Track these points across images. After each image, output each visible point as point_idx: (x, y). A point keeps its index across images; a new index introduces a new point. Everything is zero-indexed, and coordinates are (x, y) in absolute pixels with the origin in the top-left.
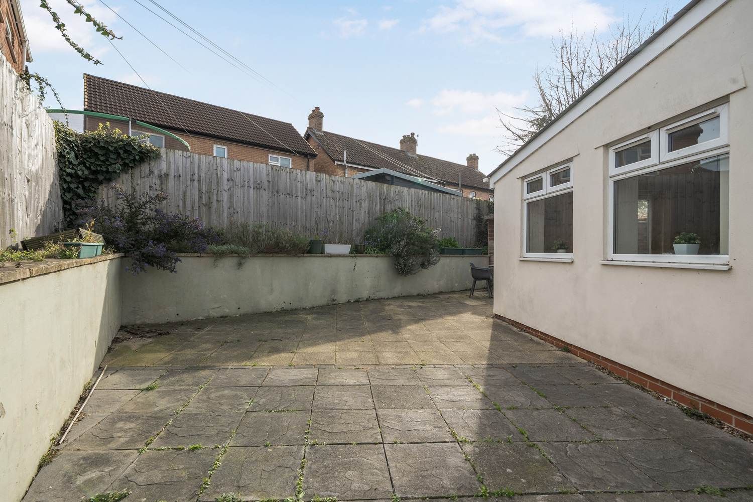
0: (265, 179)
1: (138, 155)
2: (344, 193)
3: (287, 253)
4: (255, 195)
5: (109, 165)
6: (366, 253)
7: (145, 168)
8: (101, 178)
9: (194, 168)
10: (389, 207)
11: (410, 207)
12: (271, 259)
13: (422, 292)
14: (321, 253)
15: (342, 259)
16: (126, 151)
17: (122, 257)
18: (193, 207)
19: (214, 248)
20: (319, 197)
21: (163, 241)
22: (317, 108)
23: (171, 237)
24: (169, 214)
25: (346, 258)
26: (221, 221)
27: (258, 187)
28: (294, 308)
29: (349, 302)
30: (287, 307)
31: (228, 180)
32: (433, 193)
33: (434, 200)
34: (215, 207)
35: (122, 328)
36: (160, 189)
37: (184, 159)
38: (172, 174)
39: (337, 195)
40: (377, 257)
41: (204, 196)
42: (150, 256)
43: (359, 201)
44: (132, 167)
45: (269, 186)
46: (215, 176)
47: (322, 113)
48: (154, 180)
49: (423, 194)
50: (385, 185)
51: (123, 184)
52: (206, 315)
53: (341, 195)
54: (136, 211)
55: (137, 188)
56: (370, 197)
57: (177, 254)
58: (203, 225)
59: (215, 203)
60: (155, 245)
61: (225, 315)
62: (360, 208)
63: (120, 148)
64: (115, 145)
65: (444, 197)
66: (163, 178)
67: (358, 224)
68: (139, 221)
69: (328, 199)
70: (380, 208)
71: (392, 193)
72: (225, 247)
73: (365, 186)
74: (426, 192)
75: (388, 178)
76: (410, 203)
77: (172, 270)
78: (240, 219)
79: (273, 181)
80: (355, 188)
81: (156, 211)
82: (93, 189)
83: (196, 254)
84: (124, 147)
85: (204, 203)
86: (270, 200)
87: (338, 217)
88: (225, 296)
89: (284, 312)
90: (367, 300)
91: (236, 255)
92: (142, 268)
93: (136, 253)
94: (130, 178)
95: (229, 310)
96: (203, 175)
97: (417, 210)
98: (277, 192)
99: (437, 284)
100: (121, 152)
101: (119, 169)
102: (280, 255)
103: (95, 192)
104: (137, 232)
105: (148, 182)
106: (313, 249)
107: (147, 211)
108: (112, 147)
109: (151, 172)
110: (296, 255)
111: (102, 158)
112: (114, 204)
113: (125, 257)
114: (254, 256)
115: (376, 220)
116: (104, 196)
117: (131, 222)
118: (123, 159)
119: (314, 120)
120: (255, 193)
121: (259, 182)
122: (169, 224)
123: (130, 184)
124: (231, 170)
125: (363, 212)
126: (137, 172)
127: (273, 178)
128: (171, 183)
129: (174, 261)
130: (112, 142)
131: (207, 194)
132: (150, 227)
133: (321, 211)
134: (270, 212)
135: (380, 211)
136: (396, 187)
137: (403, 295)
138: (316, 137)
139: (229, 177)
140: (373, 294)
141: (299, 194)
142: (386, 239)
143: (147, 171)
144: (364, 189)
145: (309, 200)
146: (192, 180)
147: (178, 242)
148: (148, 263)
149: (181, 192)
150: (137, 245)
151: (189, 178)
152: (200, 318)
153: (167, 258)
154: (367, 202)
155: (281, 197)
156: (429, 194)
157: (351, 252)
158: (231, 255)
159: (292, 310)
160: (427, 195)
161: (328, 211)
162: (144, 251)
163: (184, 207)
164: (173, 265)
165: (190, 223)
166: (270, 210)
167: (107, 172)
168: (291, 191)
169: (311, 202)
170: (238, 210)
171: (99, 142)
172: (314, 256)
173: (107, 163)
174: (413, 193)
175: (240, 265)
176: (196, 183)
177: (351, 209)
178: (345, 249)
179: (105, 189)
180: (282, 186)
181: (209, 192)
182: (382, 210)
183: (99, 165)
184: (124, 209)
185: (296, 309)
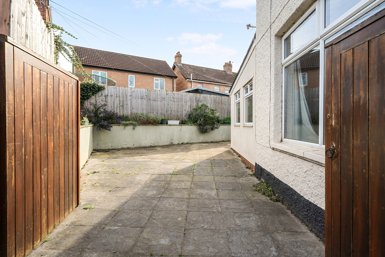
0: (144, 95)
1: (97, 89)
2: (179, 99)
3: (152, 124)
4: (141, 101)
5: (88, 93)
6: (187, 124)
7: (100, 93)
8: (85, 98)
9: (117, 92)
10: (200, 104)
11: (211, 103)
12: (146, 126)
13: (213, 141)
14: (167, 124)
15: (175, 126)
16: (93, 88)
17: (93, 126)
18: (117, 107)
19: (124, 122)
20: (167, 101)
21: (107, 120)
22: (179, 52)
23: (109, 119)
24: (109, 111)
25: (177, 126)
26: (127, 112)
27: (142, 98)
28: (155, 145)
29: (179, 144)
30: (152, 145)
31: (130, 96)
32: (222, 96)
33: (223, 99)
34: (125, 107)
35: (94, 150)
36: (105, 101)
37: (114, 89)
38: (109, 95)
39: (176, 100)
40: (191, 125)
41: (121, 103)
42: (102, 125)
43: (186, 102)
44: (95, 93)
45: (146, 97)
46: (125, 94)
47: (181, 55)
48: (103, 97)
49: (217, 97)
50: (198, 94)
51: (93, 100)
52: (122, 147)
53: (177, 99)
54: (97, 110)
55: (97, 101)
56: (191, 99)
57: (111, 125)
58: (121, 114)
59: (125, 105)
60: (104, 121)
61: (129, 147)
62: (186, 105)
63: (91, 87)
64: (90, 86)
65: (228, 98)
66: (106, 96)
67: (185, 112)
68: (98, 113)
69: (172, 101)
70: (196, 105)
71: (202, 97)
72: (128, 122)
73: (188, 95)
74: (219, 96)
75: (200, 91)
76: (211, 102)
77: (109, 130)
78: (135, 111)
79: (148, 96)
80: (184, 96)
81: (104, 110)
82: (83, 102)
83: (118, 125)
84: (93, 86)
85: (121, 105)
86: (147, 103)
87: (176, 109)
88: (129, 140)
89: (151, 147)
90: (187, 143)
91: (132, 125)
92: (100, 129)
93: (98, 124)
94: (95, 97)
95: (130, 145)
96: (120, 95)
97: (214, 105)
98: (150, 100)
99: (221, 138)
100: (92, 88)
101: (91, 95)
102: (149, 125)
103: (83, 103)
104: (98, 117)
105: (101, 98)
106: (163, 122)
107: (101, 109)
108: (89, 87)
109: (102, 95)
110: (155, 125)
111: (86, 91)
112: (90, 107)
113: (94, 126)
114: (139, 125)
115: (193, 109)
116: (86, 104)
117: (96, 114)
118: (92, 91)
119: (177, 58)
120: (141, 100)
121: (142, 96)
122: (108, 114)
123: (95, 99)
124: (131, 92)
125: (188, 106)
126: (97, 95)
127: (148, 94)
128: (109, 98)
129: (110, 127)
130: (89, 85)
131: (122, 102)
132: (102, 115)
133: (168, 107)
134: (147, 108)
135: (196, 106)
136: (204, 94)
137: (204, 142)
138: (178, 67)
139: (130, 95)
140: (190, 141)
141: (159, 100)
142: (196, 118)
143: (101, 94)
144: (188, 96)
145: (163, 102)
146: (117, 97)
147: (111, 120)
148: (102, 128)
149: (113, 102)
150: (98, 122)
151: (115, 96)
152: (120, 148)
153: (108, 126)
154: (189, 102)
155: (151, 102)
156: (221, 97)
157: (180, 124)
158: (130, 125)
159: (154, 146)
160: (219, 97)
161: (171, 107)
162: (100, 124)
163: (114, 107)
164: (110, 128)
165: (115, 114)
166: (147, 107)
167: (87, 96)
168: (155, 99)
169: (164, 103)
170: (134, 108)
171: (84, 85)
172: (163, 125)
173: (87, 92)
174: (212, 97)
175: (134, 128)
176: (118, 97)
177: (182, 105)
178: (177, 122)
179: (87, 102)
180: (152, 97)
181: (123, 101)
182: (197, 105)
183: (85, 93)
184: (93, 109)
185: (156, 146)
